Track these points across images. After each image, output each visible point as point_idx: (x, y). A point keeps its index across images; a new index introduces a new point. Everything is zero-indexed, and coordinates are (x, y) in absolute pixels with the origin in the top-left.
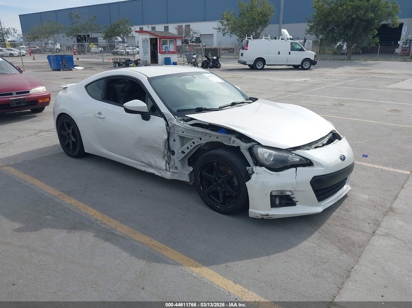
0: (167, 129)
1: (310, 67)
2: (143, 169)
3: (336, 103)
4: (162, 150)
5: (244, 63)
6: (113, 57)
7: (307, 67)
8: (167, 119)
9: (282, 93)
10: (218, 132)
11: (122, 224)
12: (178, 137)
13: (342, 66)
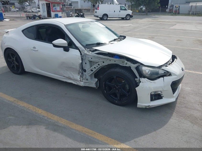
0: (81, 56)
1: (130, 18)
2: (65, 80)
3: (150, 37)
4: (78, 69)
5: (97, 17)
6: (26, 14)
7: (128, 19)
8: (81, 50)
9: (121, 32)
10: (113, 57)
11: (61, 118)
12: (88, 61)
13: (144, 18)
